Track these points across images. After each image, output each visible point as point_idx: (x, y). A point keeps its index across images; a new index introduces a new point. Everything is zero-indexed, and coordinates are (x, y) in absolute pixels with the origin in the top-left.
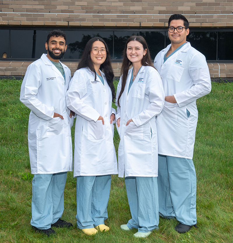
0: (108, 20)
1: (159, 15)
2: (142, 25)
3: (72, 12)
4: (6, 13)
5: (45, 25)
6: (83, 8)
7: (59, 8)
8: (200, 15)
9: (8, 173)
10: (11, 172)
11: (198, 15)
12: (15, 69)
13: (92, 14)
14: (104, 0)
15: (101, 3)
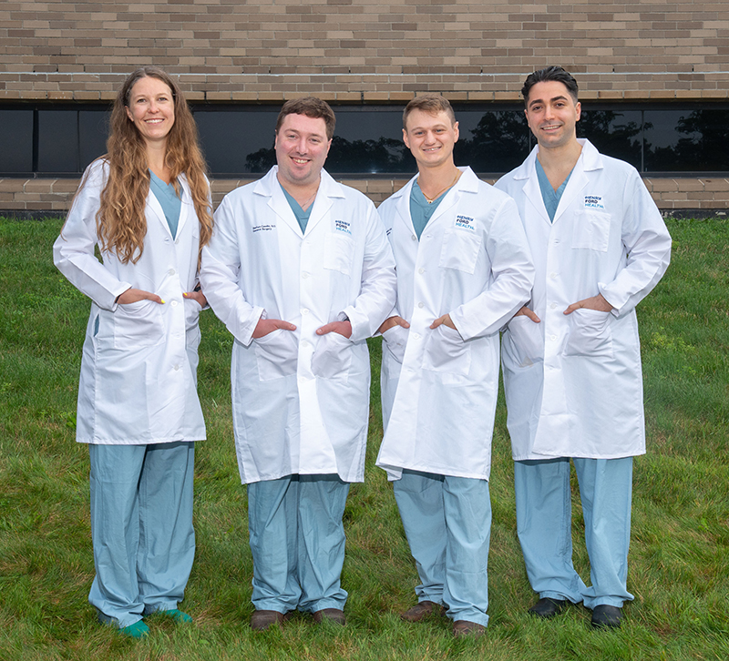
0: (291, 88)
1: (402, 75)
2: (367, 98)
3: (213, 70)
4: (68, 74)
6: (237, 61)
7: (184, 62)
8: (491, 75)
9: (38, 415)
10: (44, 413)
11: (487, 75)
13: (256, 74)
14: (283, 44)
15: (276, 51)
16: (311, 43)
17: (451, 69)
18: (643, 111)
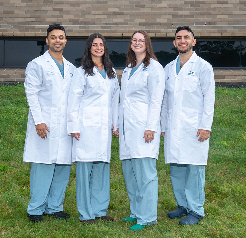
1: (139, 26)
2: (124, 36)
5: (35, 36)
6: (70, 20)
7: (48, 20)
11: (175, 26)
12: (8, 76)
13: (78, 26)
14: (90, 13)
15: (87, 16)
16: (101, 13)
17: (160, 24)
18: (240, 42)
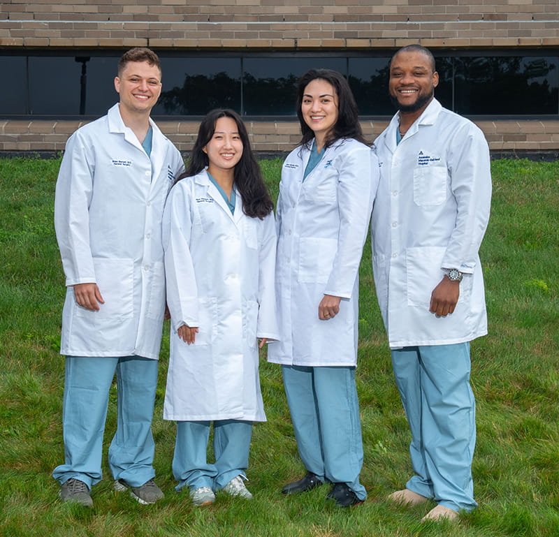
0: (229, 35)
1: (333, 23)
2: (300, 44)
3: (156, 18)
4: (18, 21)
6: (178, 9)
7: (128, 10)
8: (417, 23)
9: (24, 338)
11: (413, 23)
12: (39, 138)
13: (196, 23)
17: (379, 18)
